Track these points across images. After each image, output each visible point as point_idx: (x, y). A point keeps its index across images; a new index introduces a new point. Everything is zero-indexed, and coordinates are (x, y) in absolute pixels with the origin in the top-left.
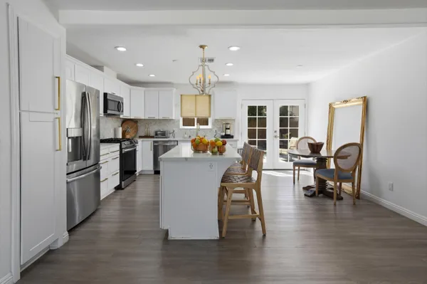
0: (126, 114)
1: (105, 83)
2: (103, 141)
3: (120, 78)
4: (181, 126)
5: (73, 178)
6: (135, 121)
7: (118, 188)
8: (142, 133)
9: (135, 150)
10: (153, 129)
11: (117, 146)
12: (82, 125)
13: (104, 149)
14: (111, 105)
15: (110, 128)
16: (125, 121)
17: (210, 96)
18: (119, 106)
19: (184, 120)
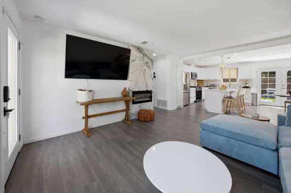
0: (199, 78)
1: (192, 69)
2: (191, 87)
3: (197, 66)
4: (222, 82)
5: (185, 94)
6: (202, 81)
7: (195, 102)
8: (204, 85)
9: (201, 91)
10: (210, 83)
11: (195, 88)
12: (186, 82)
13: (191, 89)
14: (193, 76)
15: (194, 83)
16: (198, 81)
17: (237, 69)
18: (196, 76)
19: (224, 79)
